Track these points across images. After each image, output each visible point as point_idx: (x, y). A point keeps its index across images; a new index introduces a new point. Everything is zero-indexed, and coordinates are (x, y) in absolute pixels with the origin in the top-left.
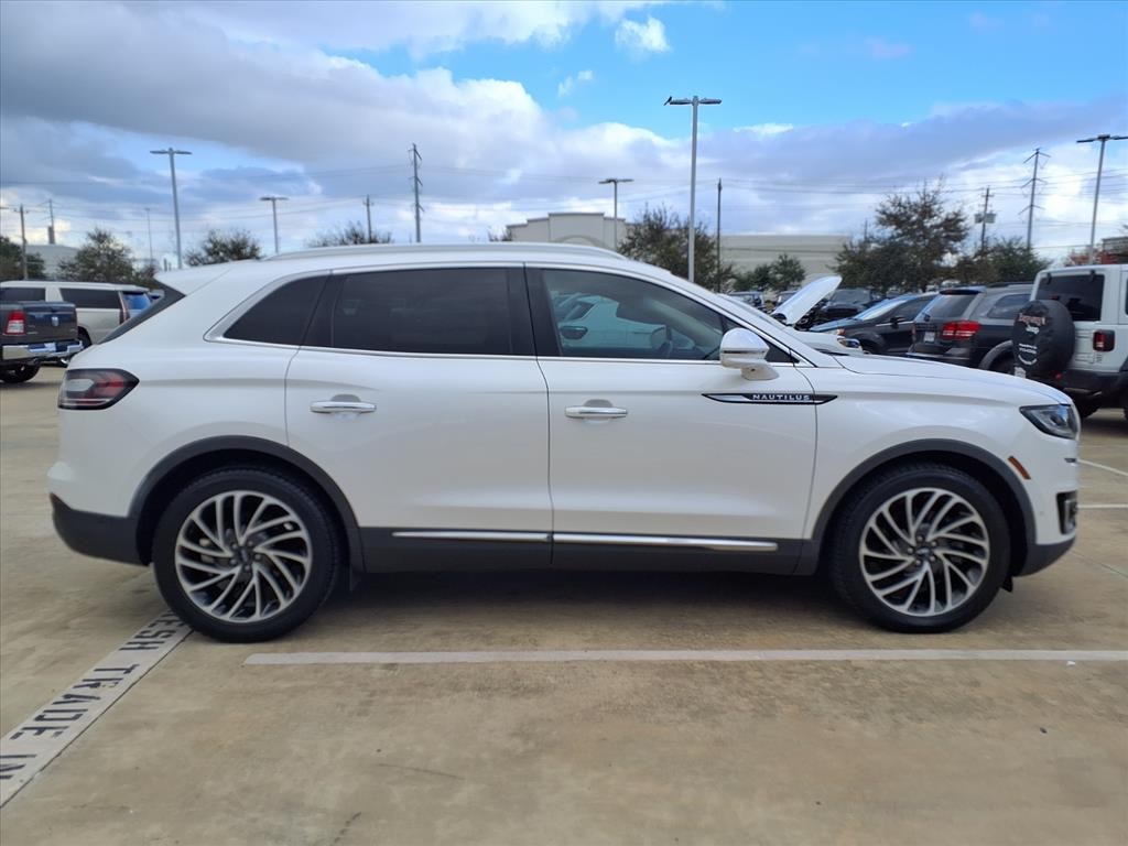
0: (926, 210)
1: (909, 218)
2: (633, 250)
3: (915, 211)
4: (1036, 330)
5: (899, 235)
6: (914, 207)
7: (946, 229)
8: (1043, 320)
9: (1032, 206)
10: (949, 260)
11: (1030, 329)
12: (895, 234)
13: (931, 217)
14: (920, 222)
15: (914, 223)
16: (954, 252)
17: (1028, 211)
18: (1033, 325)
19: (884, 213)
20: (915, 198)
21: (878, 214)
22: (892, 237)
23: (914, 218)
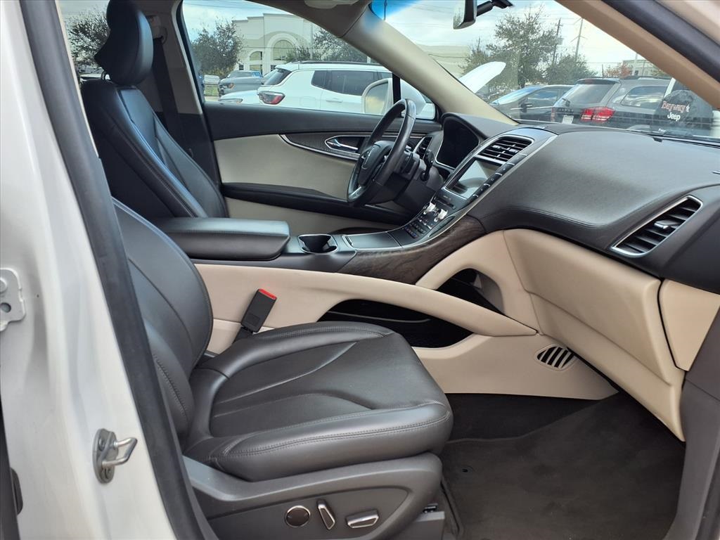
0: (530, 28)
1: (518, 32)
2: (324, 42)
3: (523, 28)
4: (677, 118)
5: (510, 46)
6: (522, 25)
7: (543, 43)
8: (688, 108)
9: (579, 36)
10: (542, 66)
11: (671, 116)
12: (507, 44)
13: (533, 33)
14: (525, 36)
15: (521, 37)
16: (545, 60)
17: (577, 40)
18: (675, 112)
19: (501, 27)
20: (523, 19)
21: (497, 29)
22: (505, 47)
23: (521, 33)
